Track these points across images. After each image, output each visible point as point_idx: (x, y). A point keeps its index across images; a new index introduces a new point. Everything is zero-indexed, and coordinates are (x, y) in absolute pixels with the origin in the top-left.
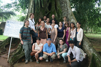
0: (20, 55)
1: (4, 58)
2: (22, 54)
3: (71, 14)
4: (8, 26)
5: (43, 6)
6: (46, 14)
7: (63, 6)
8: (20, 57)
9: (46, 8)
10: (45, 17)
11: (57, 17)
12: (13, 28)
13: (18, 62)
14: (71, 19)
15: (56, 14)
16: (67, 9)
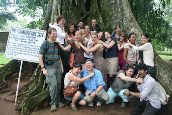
0: (41, 95)
1: (6, 100)
2: (44, 94)
3: (129, 18)
4: (14, 38)
5: (76, 3)
6: (82, 18)
7: (112, 4)
8: (41, 100)
9: (82, 6)
10: (81, 23)
11: (102, 24)
12: (25, 43)
13: (36, 109)
14: (129, 28)
15: (100, 17)
16: (122, 10)
